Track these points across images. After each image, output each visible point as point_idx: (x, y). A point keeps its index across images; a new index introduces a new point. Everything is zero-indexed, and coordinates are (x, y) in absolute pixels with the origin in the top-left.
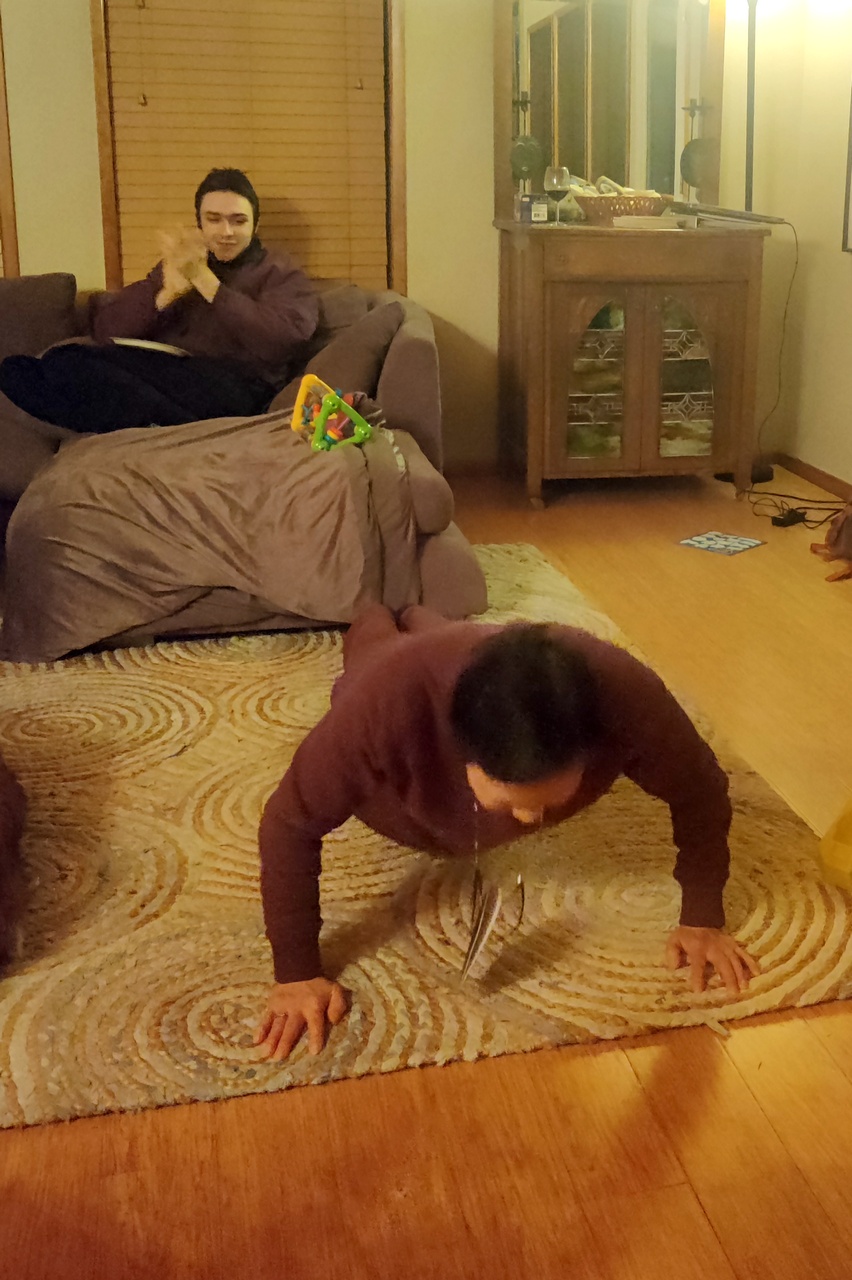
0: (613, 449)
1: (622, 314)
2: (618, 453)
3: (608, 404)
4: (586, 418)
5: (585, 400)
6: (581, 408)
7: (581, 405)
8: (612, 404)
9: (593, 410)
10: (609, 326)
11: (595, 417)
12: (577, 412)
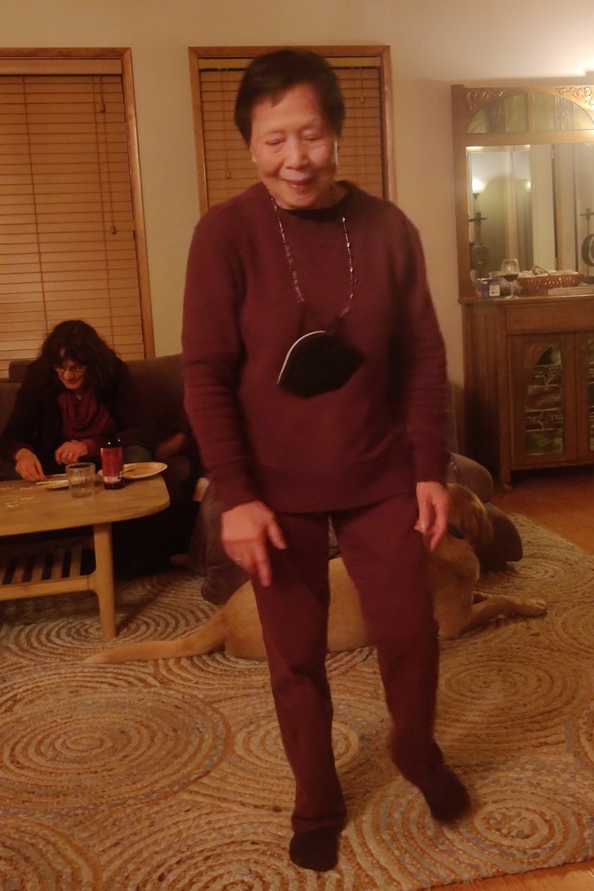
0: (558, 447)
1: (559, 353)
2: (561, 449)
3: (553, 416)
4: (538, 426)
5: (538, 414)
6: (534, 420)
7: (535, 418)
8: (556, 416)
9: (543, 420)
10: (551, 362)
11: (544, 426)
12: (532, 422)
